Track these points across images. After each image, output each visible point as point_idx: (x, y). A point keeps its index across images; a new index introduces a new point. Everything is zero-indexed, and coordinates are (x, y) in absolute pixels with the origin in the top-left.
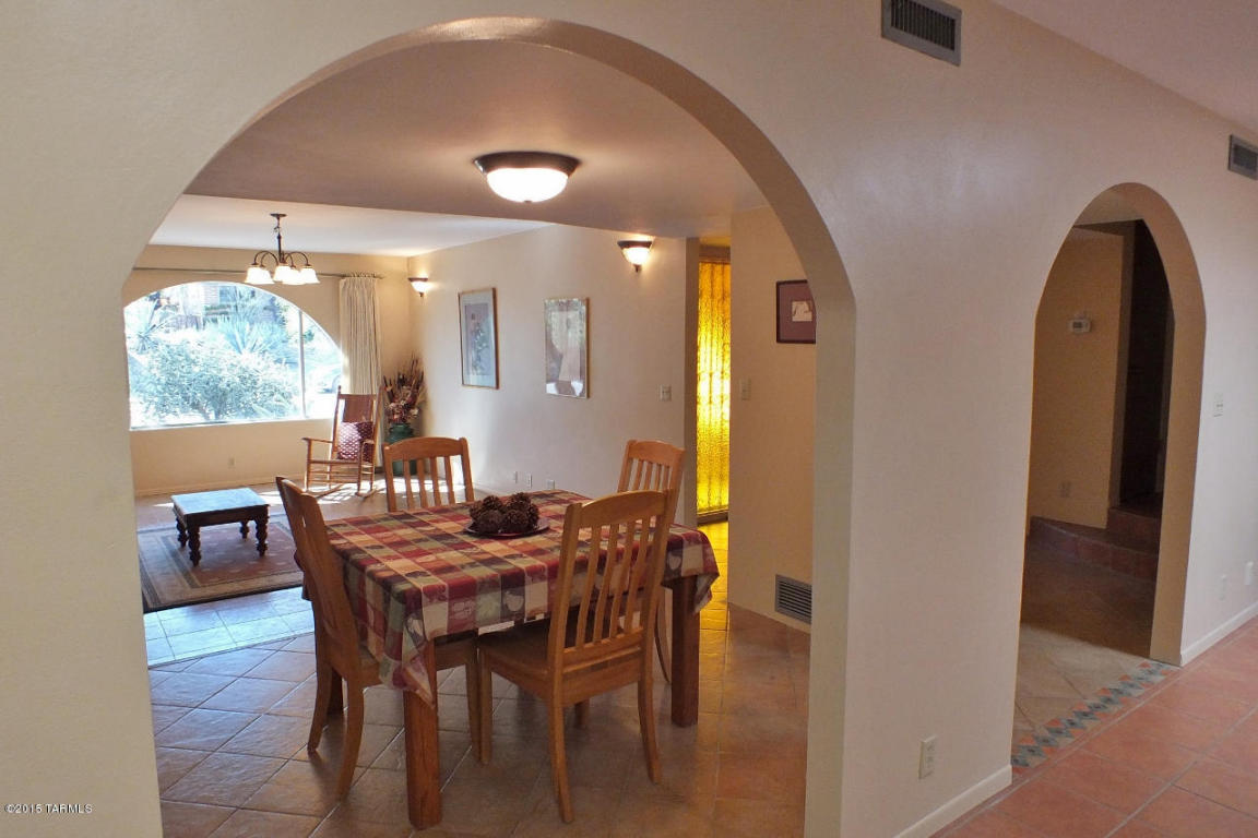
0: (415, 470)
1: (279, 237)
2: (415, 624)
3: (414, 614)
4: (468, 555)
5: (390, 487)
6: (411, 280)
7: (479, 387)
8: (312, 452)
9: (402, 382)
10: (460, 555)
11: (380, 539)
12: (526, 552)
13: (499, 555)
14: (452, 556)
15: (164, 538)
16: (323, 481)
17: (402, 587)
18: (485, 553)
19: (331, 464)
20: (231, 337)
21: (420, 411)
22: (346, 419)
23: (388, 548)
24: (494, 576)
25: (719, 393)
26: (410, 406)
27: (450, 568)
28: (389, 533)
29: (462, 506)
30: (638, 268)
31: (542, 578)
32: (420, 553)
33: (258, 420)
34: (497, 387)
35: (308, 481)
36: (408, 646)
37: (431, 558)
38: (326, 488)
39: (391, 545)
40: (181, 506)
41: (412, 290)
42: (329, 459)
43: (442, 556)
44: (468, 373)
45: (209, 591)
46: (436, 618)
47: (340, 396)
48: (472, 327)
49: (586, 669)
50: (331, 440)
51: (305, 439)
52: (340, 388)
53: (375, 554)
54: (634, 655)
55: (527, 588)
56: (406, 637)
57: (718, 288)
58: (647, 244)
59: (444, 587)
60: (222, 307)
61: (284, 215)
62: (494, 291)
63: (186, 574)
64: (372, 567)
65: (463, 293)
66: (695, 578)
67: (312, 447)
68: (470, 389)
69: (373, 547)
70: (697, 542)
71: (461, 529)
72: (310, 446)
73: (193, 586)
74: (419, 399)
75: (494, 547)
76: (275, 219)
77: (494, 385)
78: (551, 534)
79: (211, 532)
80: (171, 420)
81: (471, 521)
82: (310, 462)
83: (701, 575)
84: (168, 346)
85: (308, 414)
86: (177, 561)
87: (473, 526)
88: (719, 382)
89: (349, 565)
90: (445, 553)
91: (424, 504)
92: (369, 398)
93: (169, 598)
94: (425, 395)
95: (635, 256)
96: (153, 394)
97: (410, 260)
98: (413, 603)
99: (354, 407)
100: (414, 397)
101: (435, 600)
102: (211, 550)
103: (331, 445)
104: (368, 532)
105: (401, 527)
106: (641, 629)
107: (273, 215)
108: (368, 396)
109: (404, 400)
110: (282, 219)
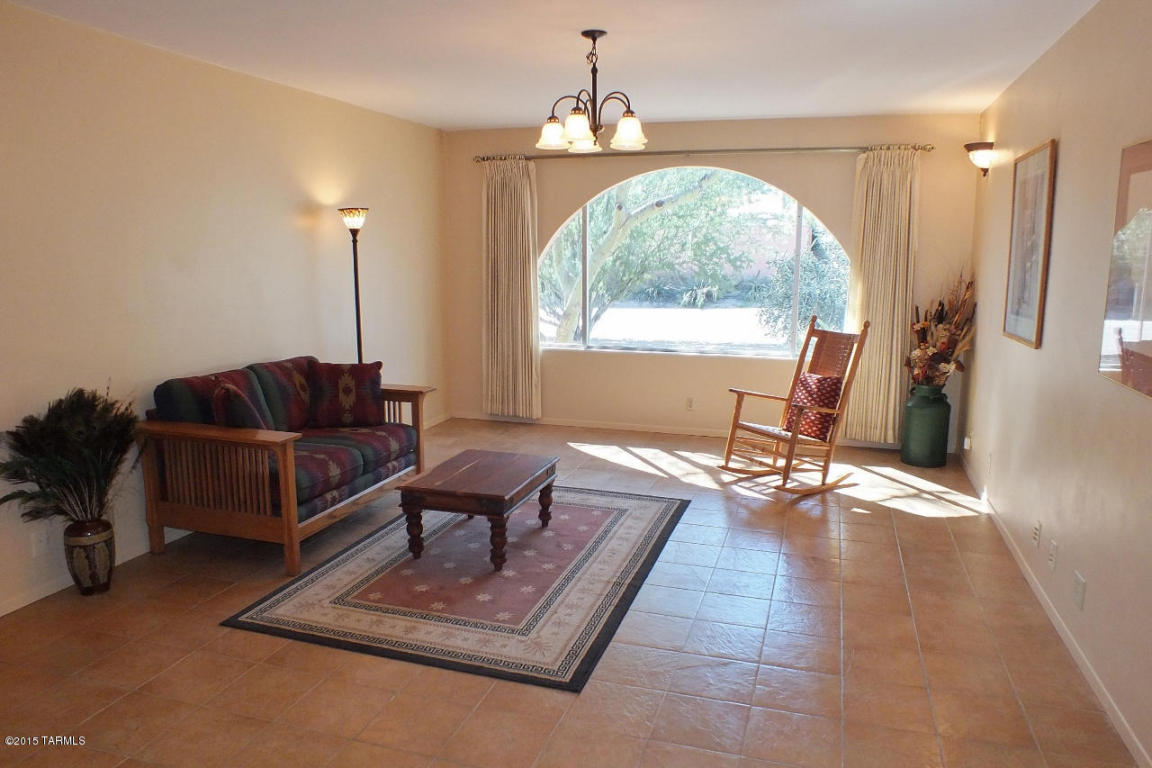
1: (594, 71)
6: (970, 147)
7: (1020, 339)
8: (741, 413)
9: (941, 316)
26: (943, 356)
34: (1039, 343)
35: (729, 451)
41: (971, 166)
47: (812, 332)
48: (1024, 224)
50: (786, 396)
51: (732, 390)
61: (602, 33)
62: (1055, 145)
65: (1019, 161)
68: (1011, 341)
73: (342, 597)
76: (588, 40)
77: (1033, 338)
82: (736, 426)
92: (849, 340)
93: (282, 610)
97: (982, 117)
99: (827, 351)
100: (952, 344)
103: (784, 404)
107: (584, 33)
108: (849, 337)
109: (934, 347)
110: (598, 41)
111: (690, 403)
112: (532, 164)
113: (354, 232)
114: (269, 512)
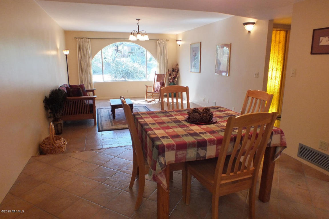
0: (175, 96)
1: (138, 26)
2: (162, 159)
3: (162, 155)
4: (185, 130)
5: (168, 100)
6: (177, 41)
7: (195, 72)
8: (148, 90)
9: (173, 71)
10: (182, 130)
11: (155, 121)
12: (208, 132)
13: (197, 132)
14: (179, 130)
15: (108, 111)
16: (151, 98)
17: (158, 143)
18: (192, 130)
19: (153, 93)
20: (133, 60)
21: (178, 79)
22: (157, 81)
23: (157, 125)
24: (195, 142)
25: (275, 76)
26: (175, 78)
27: (177, 136)
28: (159, 119)
29: (186, 110)
30: (249, 32)
31: (214, 144)
32: (169, 128)
33: (135, 80)
34: (200, 72)
35: (146, 97)
36: (158, 167)
37: (171, 130)
38: (151, 100)
39: (159, 123)
40: (111, 102)
41: (177, 44)
42: (152, 92)
43: (176, 130)
44: (192, 68)
45: (116, 127)
46: (170, 157)
47: (156, 74)
48: (193, 54)
49: (230, 183)
50: (153, 86)
51: (146, 86)
52: (156, 72)
53: (152, 127)
54: (250, 178)
55: (207, 147)
56: (158, 164)
57: (278, 39)
58: (253, 23)
59: (174, 144)
60: (132, 52)
61: (140, 19)
62: (201, 43)
63: (111, 122)
64: (149, 132)
65: (191, 44)
66: (275, 148)
67: (148, 88)
68: (192, 73)
69: (152, 124)
70: (278, 133)
71: (184, 119)
72: (147, 88)
73: (112, 125)
74: (178, 76)
75: (195, 128)
76: (137, 21)
77: (199, 72)
78: (217, 125)
79: (120, 110)
80: (117, 80)
81: (187, 116)
82: (147, 92)
83: (279, 147)
84: (117, 61)
85: (148, 79)
86: (110, 117)
87: (188, 119)
88: (275, 72)
89: (143, 130)
90: (177, 129)
91: (173, 108)
92: (164, 75)
93: (105, 128)
94: (179, 75)
95: (248, 28)
96: (113, 73)
97: (177, 35)
98: (162, 150)
99: (159, 77)
100: (176, 75)
101: (170, 150)
102: (119, 115)
103: (153, 88)
104: (152, 117)
105: (163, 116)
106: (254, 168)
107: (137, 19)
108: (163, 75)
109: (173, 76)
110: (139, 21)
111: (128, 91)
112: (89, 40)
113: (66, 55)
114: (89, 112)
